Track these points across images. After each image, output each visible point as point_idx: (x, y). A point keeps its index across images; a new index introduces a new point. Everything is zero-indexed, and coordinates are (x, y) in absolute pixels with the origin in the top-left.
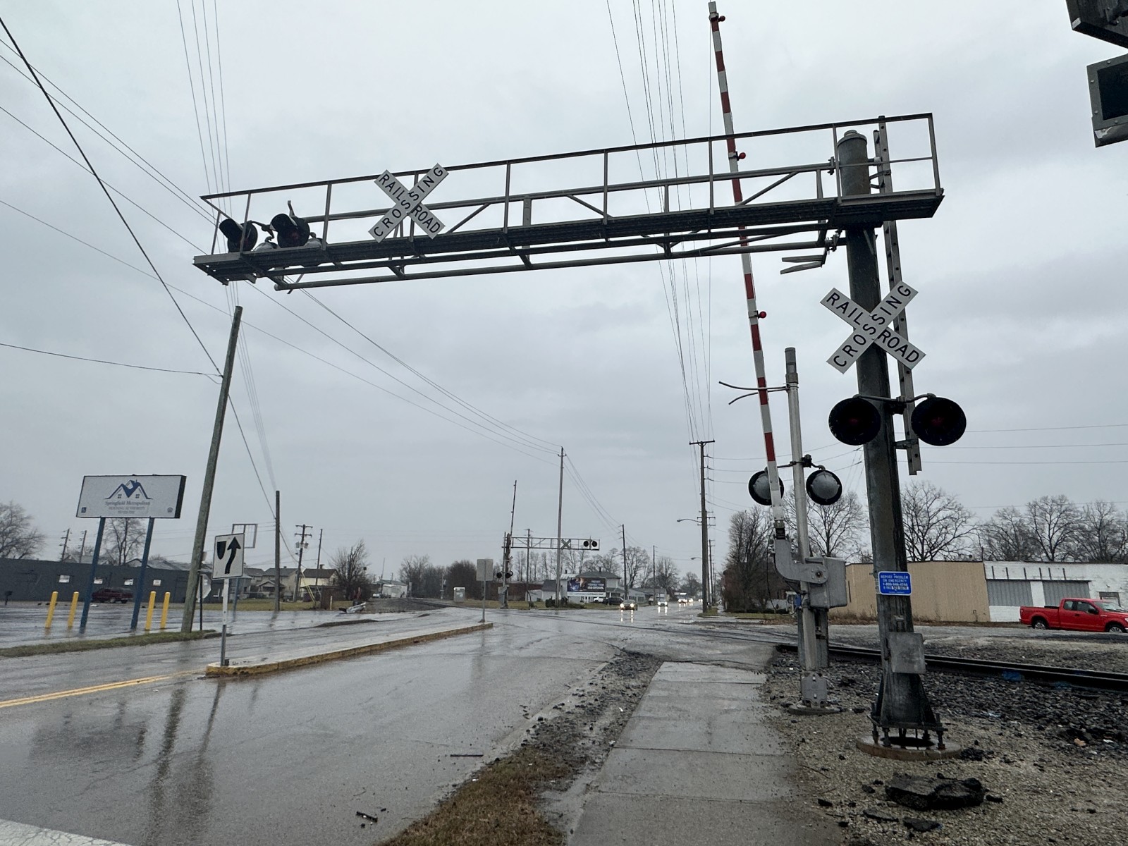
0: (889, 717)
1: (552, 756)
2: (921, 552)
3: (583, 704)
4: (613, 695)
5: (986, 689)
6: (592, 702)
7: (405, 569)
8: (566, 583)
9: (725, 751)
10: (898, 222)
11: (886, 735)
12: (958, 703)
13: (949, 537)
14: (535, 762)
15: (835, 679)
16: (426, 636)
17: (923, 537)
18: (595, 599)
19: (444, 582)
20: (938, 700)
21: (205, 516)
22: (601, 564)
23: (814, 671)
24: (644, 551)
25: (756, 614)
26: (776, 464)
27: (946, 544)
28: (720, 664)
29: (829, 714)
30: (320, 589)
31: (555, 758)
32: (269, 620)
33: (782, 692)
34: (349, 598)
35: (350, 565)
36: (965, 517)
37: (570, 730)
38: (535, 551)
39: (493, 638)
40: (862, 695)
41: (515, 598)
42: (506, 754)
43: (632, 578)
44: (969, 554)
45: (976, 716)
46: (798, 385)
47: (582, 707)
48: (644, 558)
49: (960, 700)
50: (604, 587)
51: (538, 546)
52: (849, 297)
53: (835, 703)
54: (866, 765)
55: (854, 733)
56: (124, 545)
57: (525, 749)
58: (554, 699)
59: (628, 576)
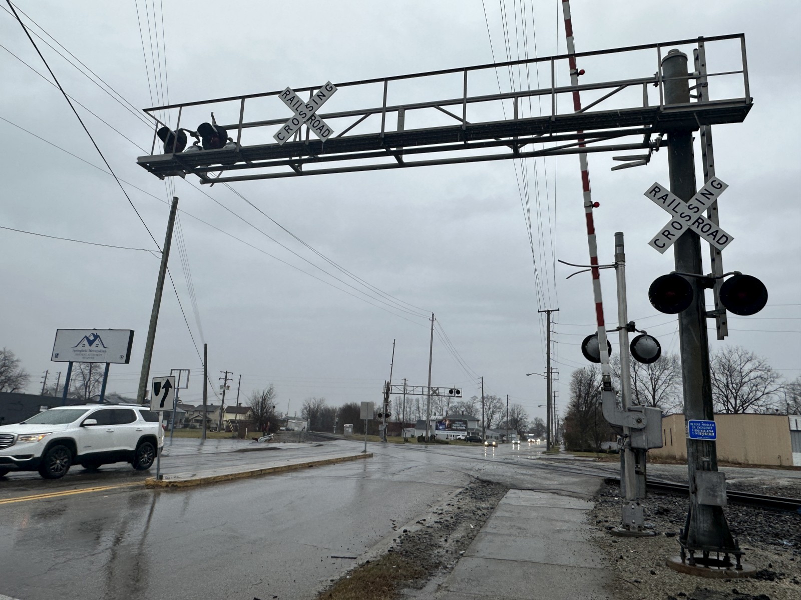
0: (694, 542)
1: (412, 561)
2: (734, 406)
3: (441, 520)
4: (466, 514)
5: (782, 521)
6: (449, 519)
7: (306, 408)
8: (435, 423)
9: (555, 563)
10: (713, 126)
11: (692, 555)
12: (757, 532)
13: (759, 394)
14: (398, 565)
15: (652, 508)
16: (318, 462)
17: (737, 393)
18: (458, 437)
19: (337, 420)
20: (739, 529)
21: (148, 362)
22: (463, 409)
23: (633, 500)
24: (499, 399)
25: (592, 453)
26: (604, 328)
27: (756, 400)
28: (556, 492)
29: (645, 536)
30: (238, 423)
31: (414, 562)
32: (199, 446)
33: (607, 517)
34: (261, 430)
35: (262, 404)
36: (773, 378)
37: (428, 540)
38: (410, 397)
39: (374, 466)
40: (674, 522)
41: (393, 433)
42: (375, 557)
43: (489, 421)
44: (776, 408)
45: (772, 544)
46: (625, 264)
47: (440, 522)
48: (499, 404)
49: (759, 529)
50: (466, 427)
51: (412, 393)
52: (669, 190)
53: (651, 528)
54: (673, 580)
55: (665, 553)
56: (89, 384)
57: (391, 554)
58: (417, 515)
59: (486, 419)
